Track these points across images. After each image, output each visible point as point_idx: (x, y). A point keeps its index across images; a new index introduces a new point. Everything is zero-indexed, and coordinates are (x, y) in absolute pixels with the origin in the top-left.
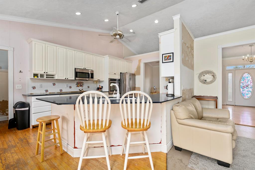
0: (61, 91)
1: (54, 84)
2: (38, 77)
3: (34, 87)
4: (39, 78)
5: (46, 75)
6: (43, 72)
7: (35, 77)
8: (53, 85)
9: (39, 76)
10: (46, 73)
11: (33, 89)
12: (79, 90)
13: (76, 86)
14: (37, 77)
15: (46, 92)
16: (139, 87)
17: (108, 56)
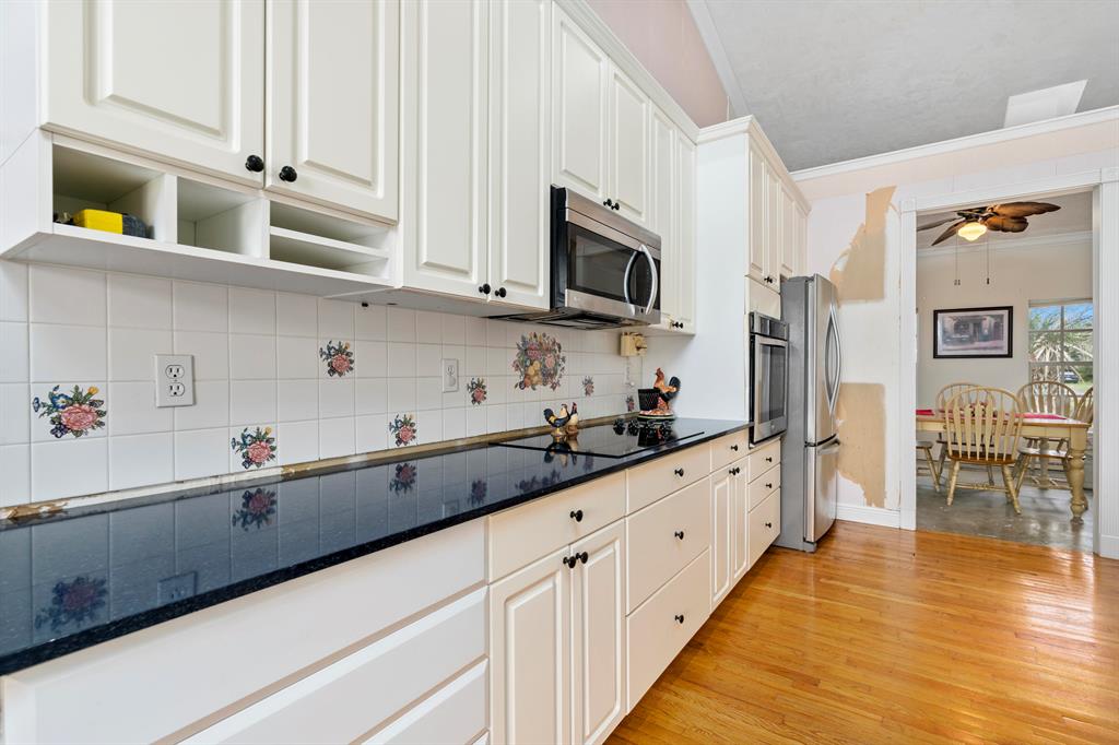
0: (399, 441)
1: (338, 360)
2: (138, 226)
3: (78, 399)
4: (166, 237)
5: (279, 217)
6: (238, 148)
7: (90, 214)
8: (332, 371)
9: (163, 211)
10: (272, 179)
11: (60, 429)
12: (548, 413)
13: (517, 377)
14: (128, 230)
15: (248, 461)
16: (875, 385)
17: (745, 126)
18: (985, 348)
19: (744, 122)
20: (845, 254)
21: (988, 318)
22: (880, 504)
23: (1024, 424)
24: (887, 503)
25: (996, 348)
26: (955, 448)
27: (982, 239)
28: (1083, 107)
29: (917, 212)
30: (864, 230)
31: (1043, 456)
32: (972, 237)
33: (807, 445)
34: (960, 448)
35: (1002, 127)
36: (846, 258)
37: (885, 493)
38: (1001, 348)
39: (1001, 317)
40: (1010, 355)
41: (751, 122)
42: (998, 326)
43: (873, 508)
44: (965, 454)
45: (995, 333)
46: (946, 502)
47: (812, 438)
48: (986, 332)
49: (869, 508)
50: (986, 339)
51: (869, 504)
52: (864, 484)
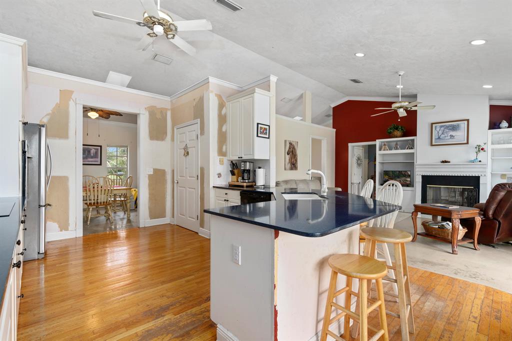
16: (65, 177)
17: (22, 44)
18: (92, 161)
19: (22, 41)
20: (47, 115)
21: (93, 150)
22: (67, 229)
23: (114, 190)
24: (70, 228)
25: (96, 161)
26: (90, 202)
27: (97, 118)
28: (129, 86)
29: (83, 105)
30: (58, 106)
31: (115, 201)
32: (94, 117)
33: (40, 206)
34: (93, 202)
35: (105, 82)
36: (48, 117)
37: (69, 224)
38: (97, 161)
39: (98, 149)
40: (101, 164)
41: (25, 43)
42: (96, 153)
43: (64, 232)
44: (94, 203)
45: (95, 156)
46: (87, 224)
47: (43, 203)
48: (92, 155)
49: (61, 232)
50: (92, 158)
51: (61, 231)
52: (59, 222)
